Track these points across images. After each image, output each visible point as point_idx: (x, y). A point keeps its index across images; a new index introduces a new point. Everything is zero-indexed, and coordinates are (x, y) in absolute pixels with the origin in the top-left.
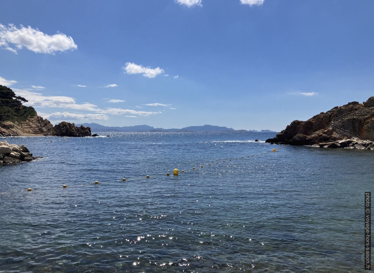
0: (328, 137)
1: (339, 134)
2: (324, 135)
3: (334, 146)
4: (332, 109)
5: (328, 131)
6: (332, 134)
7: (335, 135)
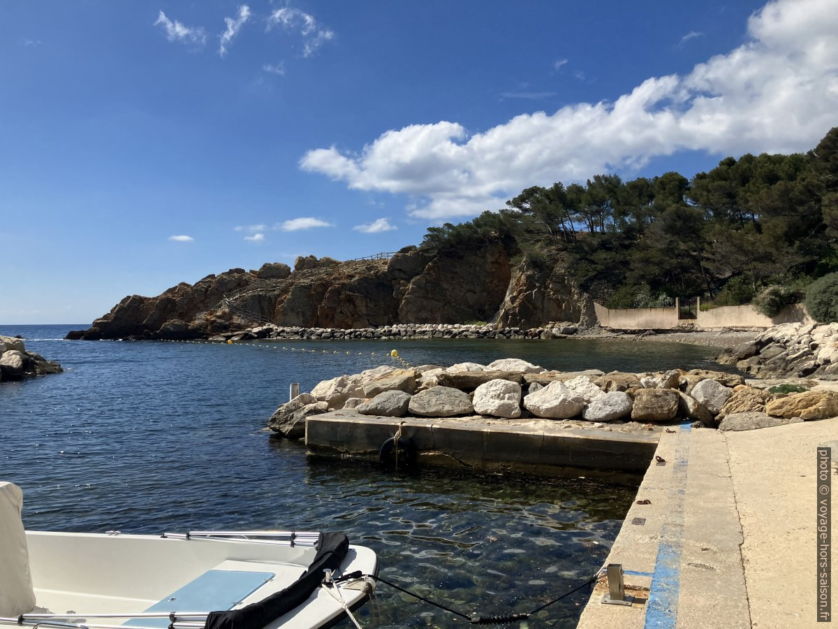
0: (227, 323)
1: (243, 318)
2: (219, 320)
3: (247, 337)
4: (204, 279)
5: (224, 313)
6: (232, 319)
7: (237, 320)
